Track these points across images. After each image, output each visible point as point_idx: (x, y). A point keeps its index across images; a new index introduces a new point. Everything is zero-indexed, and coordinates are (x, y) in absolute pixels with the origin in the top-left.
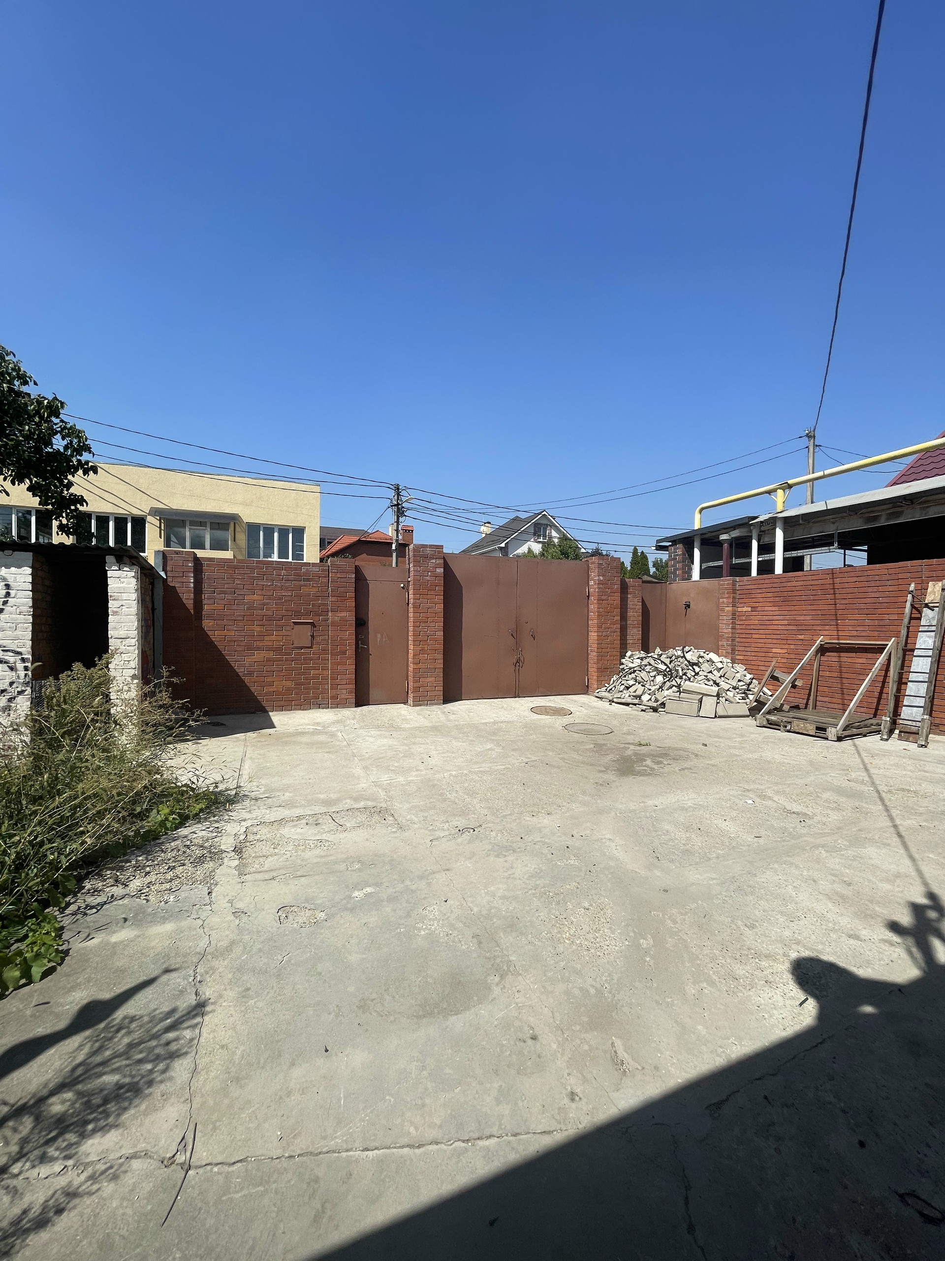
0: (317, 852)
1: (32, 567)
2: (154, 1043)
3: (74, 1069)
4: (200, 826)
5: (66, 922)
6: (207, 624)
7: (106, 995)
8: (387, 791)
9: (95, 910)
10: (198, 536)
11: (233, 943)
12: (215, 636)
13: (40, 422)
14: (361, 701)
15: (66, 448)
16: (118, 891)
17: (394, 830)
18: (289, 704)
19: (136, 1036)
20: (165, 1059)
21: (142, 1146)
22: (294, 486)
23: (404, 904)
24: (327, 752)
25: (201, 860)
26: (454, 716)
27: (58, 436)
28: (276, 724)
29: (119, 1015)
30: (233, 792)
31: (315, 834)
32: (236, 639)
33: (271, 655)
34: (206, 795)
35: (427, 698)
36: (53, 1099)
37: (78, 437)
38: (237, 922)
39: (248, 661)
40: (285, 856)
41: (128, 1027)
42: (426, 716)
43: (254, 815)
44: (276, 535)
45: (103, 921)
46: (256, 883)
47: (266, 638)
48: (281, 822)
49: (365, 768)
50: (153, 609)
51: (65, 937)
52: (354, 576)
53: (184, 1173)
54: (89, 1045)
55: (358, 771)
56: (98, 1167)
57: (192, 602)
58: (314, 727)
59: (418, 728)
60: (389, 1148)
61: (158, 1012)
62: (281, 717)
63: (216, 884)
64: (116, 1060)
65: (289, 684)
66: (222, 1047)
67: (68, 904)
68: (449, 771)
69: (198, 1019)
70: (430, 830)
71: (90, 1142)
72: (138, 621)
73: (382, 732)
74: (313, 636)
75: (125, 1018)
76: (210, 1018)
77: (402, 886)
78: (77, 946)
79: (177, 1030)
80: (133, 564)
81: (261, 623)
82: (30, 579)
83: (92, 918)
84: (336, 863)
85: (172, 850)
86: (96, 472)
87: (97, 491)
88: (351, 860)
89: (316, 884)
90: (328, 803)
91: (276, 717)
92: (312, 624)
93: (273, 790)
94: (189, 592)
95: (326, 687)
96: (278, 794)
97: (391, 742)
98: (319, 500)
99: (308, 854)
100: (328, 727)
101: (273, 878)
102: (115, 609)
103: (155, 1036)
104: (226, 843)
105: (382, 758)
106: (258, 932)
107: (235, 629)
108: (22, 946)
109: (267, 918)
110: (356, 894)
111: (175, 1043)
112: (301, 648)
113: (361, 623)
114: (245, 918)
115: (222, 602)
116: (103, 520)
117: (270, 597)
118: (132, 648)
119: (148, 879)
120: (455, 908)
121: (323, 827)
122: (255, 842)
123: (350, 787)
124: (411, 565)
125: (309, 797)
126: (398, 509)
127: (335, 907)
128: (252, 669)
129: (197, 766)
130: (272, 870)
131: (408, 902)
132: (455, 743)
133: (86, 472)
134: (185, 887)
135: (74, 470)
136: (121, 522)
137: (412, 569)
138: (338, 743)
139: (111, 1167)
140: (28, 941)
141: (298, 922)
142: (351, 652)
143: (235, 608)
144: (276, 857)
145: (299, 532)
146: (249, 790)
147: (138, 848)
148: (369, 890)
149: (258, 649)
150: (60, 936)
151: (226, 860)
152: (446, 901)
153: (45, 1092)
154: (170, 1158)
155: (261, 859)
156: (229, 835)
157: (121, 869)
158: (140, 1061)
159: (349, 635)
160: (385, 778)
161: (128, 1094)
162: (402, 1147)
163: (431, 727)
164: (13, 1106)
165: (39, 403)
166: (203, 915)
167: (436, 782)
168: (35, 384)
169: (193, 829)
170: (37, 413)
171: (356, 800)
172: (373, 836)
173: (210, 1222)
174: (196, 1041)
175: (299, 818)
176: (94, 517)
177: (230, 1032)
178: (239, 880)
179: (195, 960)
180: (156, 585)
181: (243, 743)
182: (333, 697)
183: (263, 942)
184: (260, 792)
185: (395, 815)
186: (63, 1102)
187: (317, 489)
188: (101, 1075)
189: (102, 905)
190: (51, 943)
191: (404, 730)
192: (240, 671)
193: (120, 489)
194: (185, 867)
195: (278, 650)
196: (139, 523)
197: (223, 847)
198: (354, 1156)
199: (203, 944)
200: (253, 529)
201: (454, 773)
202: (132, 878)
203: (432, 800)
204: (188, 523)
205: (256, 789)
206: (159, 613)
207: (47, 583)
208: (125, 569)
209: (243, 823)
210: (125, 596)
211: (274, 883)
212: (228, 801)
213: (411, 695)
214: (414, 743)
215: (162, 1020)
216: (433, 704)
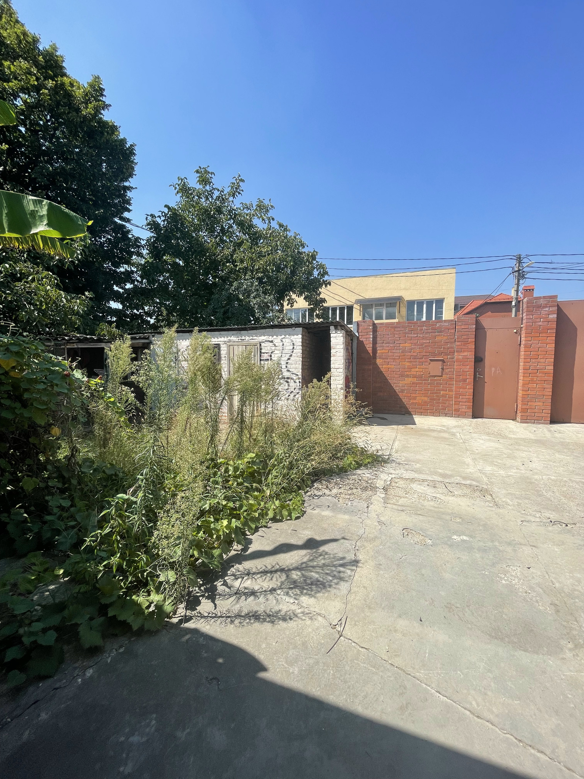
0: (432, 503)
1: (302, 335)
2: (334, 569)
3: (302, 563)
4: (367, 471)
5: (306, 498)
6: (379, 361)
7: (318, 538)
8: (489, 478)
9: (317, 498)
10: (380, 313)
11: (376, 537)
12: (383, 368)
13: (309, 265)
14: (477, 414)
15: (318, 275)
16: (327, 492)
17: (491, 505)
18: (425, 411)
19: (327, 561)
20: (338, 579)
21: (323, 612)
22: (437, 272)
23: (491, 557)
24: (447, 445)
25: (365, 489)
26: (560, 434)
27: (315, 270)
28: (417, 423)
29: (322, 549)
30: (387, 457)
31: (432, 493)
32: (394, 370)
33: (415, 380)
34: (372, 456)
35: (535, 418)
36: (293, 572)
37: (323, 268)
38: (380, 527)
39: (401, 383)
40: (411, 500)
41: (324, 556)
42: (532, 431)
43: (397, 472)
44: (425, 306)
45: (320, 504)
46: (393, 510)
47: (413, 370)
48: (412, 480)
49: (474, 459)
50: (352, 353)
51: (305, 505)
52: (474, 326)
53: (339, 636)
54: (308, 556)
55: (468, 460)
56: (306, 610)
57: (371, 349)
58: (441, 428)
59: (524, 440)
60: (455, 702)
61: (337, 555)
62: (420, 419)
63: (372, 504)
64: (318, 568)
65: (426, 399)
66: (364, 587)
67: (308, 491)
68: (548, 475)
69: (354, 568)
70: (522, 514)
71: (304, 598)
72: (344, 359)
73: (491, 438)
74: (443, 369)
75: (323, 551)
76: (360, 570)
77: (491, 544)
78: (309, 510)
79: (344, 568)
80: (342, 330)
81: (409, 360)
82: (301, 340)
83: (316, 501)
84: (443, 514)
85: (352, 480)
86: (330, 285)
87: (332, 295)
88: (455, 515)
89: (429, 522)
90: (444, 476)
91: (417, 419)
92: (443, 361)
93: (410, 461)
94: (370, 343)
95: (451, 403)
96: (413, 463)
97: (497, 445)
98: (455, 278)
99: (426, 503)
100: (451, 429)
101: (403, 511)
102: (334, 354)
103: (334, 566)
104: (380, 484)
105: (489, 455)
106: (390, 537)
107: (394, 364)
108: (291, 503)
109: (396, 531)
110: (455, 537)
111: (343, 573)
112: (435, 376)
113: (479, 360)
114: (384, 527)
115: (387, 348)
116: (334, 310)
117: (415, 344)
118: (341, 374)
119: (340, 491)
120: (536, 576)
121: (438, 490)
122: (395, 487)
123: (461, 469)
124: (524, 315)
125: (432, 470)
126: (519, 274)
127: (439, 539)
128: (403, 388)
129: (369, 439)
130: (403, 506)
131: (494, 556)
132: (557, 455)
133: (326, 286)
134: (356, 500)
135: (320, 286)
136: (342, 309)
137: (525, 318)
138: (456, 440)
139: (310, 613)
140: (292, 501)
141: (414, 540)
142: (470, 379)
143: (395, 352)
144: (407, 499)
145: (440, 302)
146: (395, 458)
147: (337, 474)
148: (465, 538)
149: (408, 376)
150: (303, 504)
151: (378, 493)
152: (529, 568)
153: (291, 567)
154: (334, 625)
155: (397, 498)
156: (381, 479)
157: (329, 482)
158: (327, 574)
159: (469, 368)
160: (488, 469)
161: (321, 586)
162: (465, 709)
163: (535, 440)
164: (280, 567)
165: (308, 255)
166: (363, 518)
167: (533, 481)
168: (307, 246)
169: (364, 471)
170: (307, 260)
171: (464, 478)
172: (473, 504)
173: (347, 668)
174: (352, 578)
175: (423, 481)
176: (330, 309)
177: (369, 582)
178: (384, 505)
179: (357, 538)
180: (354, 340)
181: (396, 431)
182: (455, 410)
183: (392, 543)
184: (402, 460)
185: (494, 495)
186: (297, 575)
187: (454, 271)
188: (311, 571)
189: (320, 496)
190: (300, 506)
191: (510, 439)
192: (397, 389)
193: (341, 292)
194: (357, 490)
195: (420, 377)
196: (350, 309)
197: (377, 485)
198: (430, 691)
199: (361, 532)
200: (411, 304)
201: (553, 478)
202: (333, 488)
203: (527, 493)
204: (374, 306)
205: (400, 458)
206: (355, 355)
207: (307, 342)
208: (339, 332)
209: (390, 475)
210: (338, 347)
211: (403, 514)
212: (384, 461)
213: (519, 415)
214: (517, 450)
215: (338, 560)
216: (540, 423)
